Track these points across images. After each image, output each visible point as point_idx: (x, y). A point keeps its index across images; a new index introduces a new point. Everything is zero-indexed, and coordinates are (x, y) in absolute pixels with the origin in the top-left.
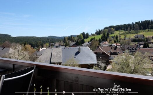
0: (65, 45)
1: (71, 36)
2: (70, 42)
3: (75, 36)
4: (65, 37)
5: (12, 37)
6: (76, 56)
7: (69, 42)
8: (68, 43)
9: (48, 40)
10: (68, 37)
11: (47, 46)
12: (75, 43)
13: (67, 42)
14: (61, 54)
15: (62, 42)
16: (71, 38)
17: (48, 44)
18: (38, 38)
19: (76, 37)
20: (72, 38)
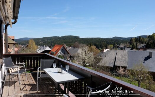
0: (131, 47)
1: (140, 37)
2: (139, 43)
3: (145, 36)
4: (131, 38)
5: (80, 38)
6: (145, 61)
7: (136, 43)
8: (135, 45)
9: (112, 41)
10: (136, 38)
11: (111, 47)
12: (144, 45)
13: (135, 43)
14: (127, 57)
15: (128, 44)
16: (139, 39)
17: (112, 46)
18: (102, 39)
19: (146, 38)
20: (141, 39)
